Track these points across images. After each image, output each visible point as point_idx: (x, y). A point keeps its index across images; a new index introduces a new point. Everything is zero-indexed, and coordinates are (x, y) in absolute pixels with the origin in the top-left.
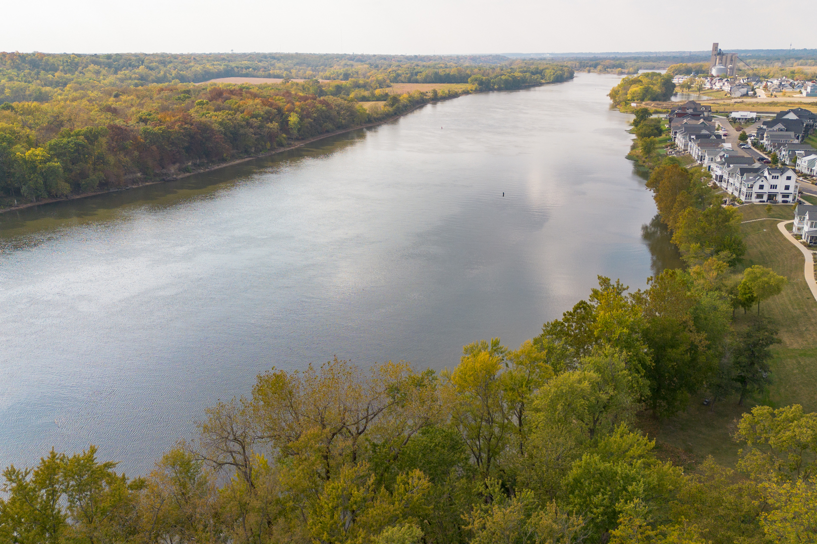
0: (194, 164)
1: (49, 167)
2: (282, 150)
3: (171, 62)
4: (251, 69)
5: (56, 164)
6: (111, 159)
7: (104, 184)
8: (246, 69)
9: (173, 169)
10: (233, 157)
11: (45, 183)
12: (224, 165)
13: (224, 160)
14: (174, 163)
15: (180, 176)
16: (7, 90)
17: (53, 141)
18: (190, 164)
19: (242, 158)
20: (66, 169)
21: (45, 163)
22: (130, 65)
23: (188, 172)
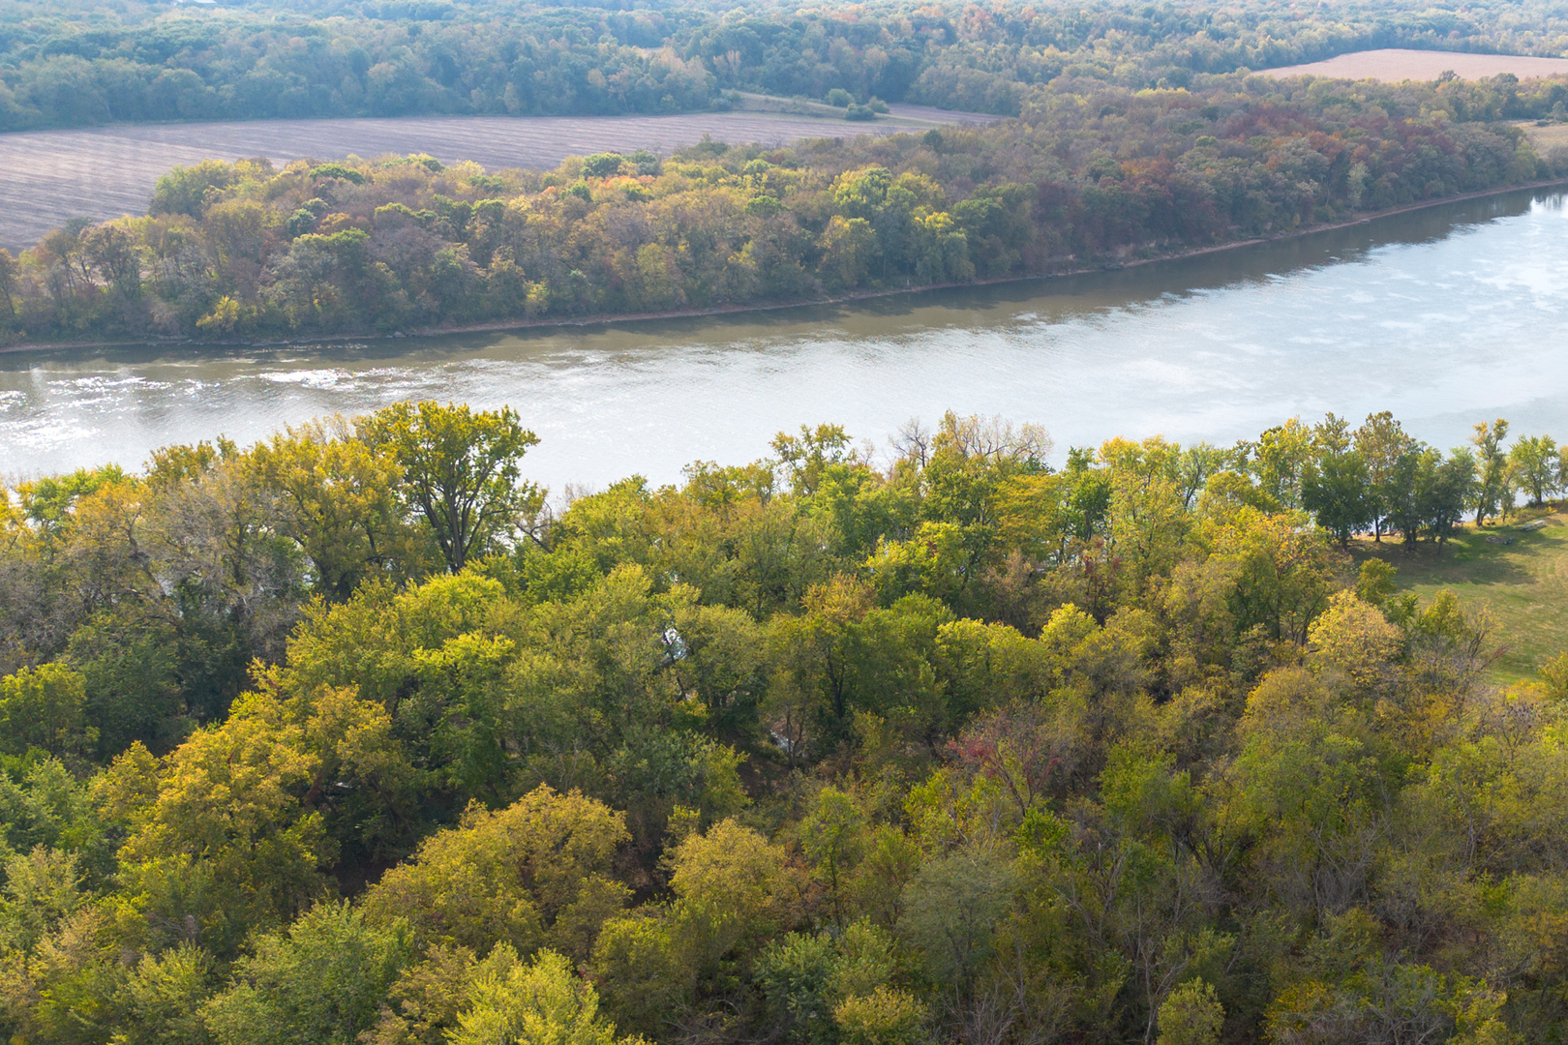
0: (1160, 247)
1: (952, 239)
2: (1324, 227)
3: (1265, 18)
4: (1430, 32)
5: (961, 235)
6: (1035, 232)
7: (1019, 267)
8: (1421, 31)
9: (1122, 252)
10: (1229, 237)
11: (944, 259)
12: (1207, 250)
13: (1211, 242)
14: (1126, 243)
15: (1131, 264)
16: (960, 86)
17: (964, 203)
18: (1152, 245)
19: (1241, 239)
20: (971, 242)
21: (947, 232)
22: (1183, 27)
23: (1145, 257)
